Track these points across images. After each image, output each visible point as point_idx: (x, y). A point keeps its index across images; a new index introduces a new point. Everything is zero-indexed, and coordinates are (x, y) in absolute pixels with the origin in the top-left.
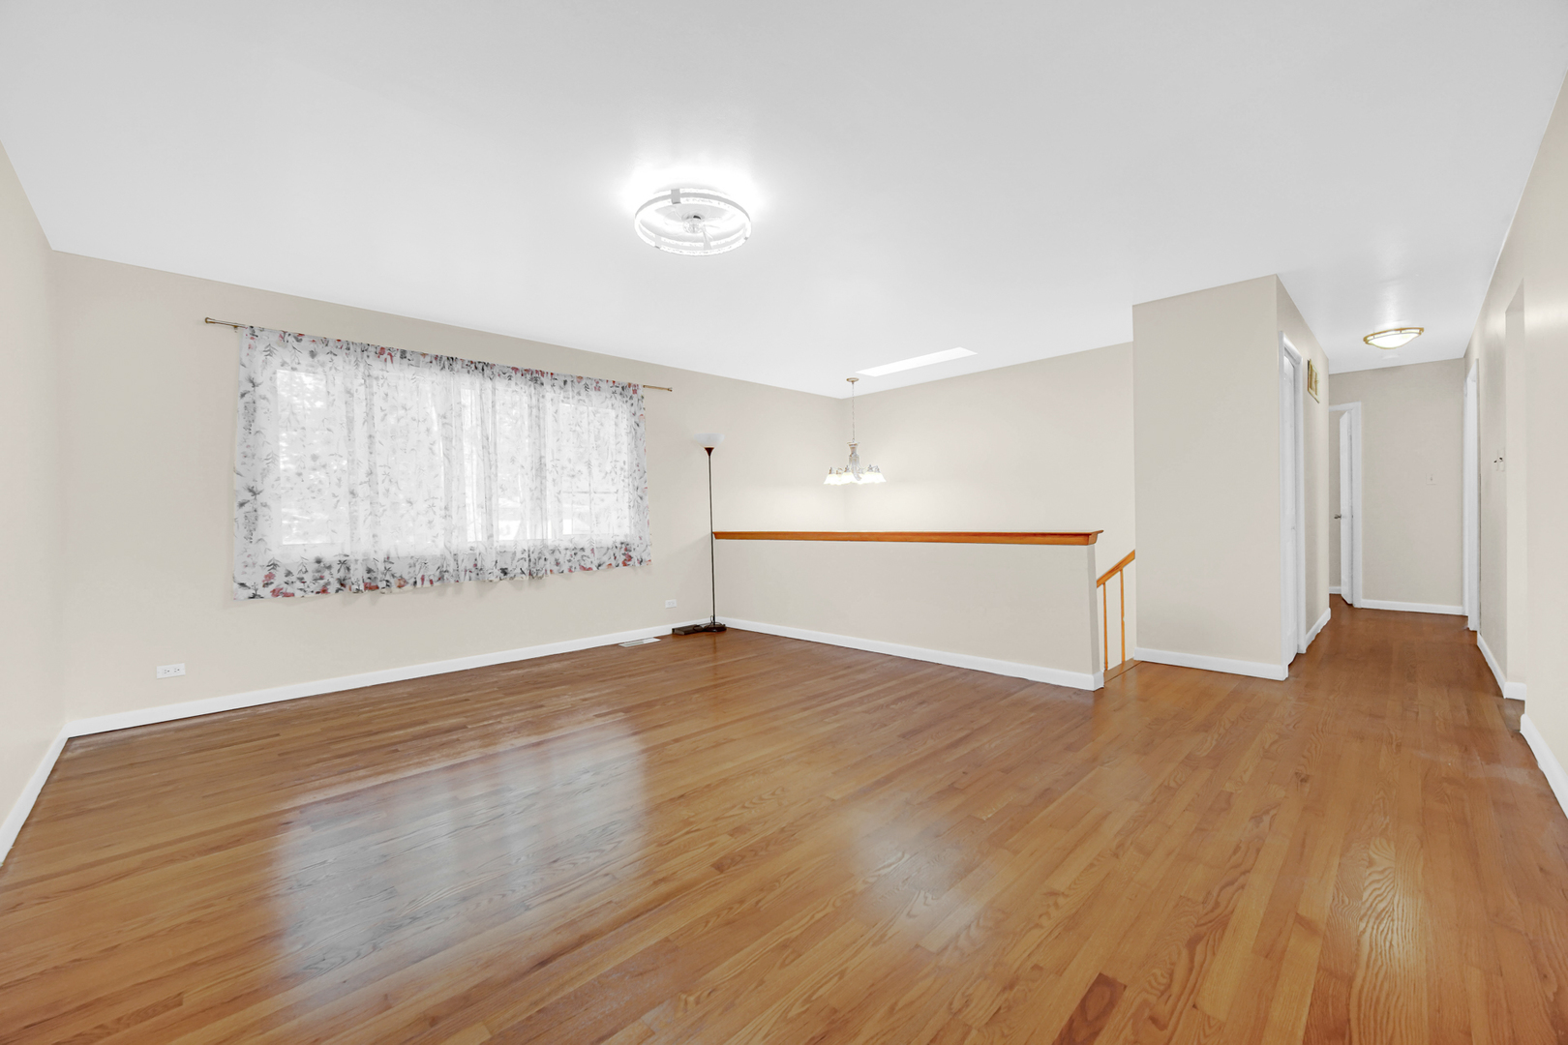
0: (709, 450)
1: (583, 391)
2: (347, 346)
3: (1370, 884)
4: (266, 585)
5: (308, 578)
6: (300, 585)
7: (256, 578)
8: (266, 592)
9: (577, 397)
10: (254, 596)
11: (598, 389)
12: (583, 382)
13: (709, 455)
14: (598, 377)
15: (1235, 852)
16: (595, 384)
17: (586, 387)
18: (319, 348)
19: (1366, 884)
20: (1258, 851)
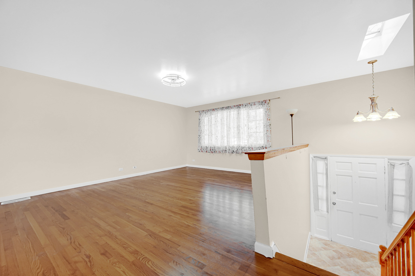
0: (292, 115)
1: (250, 107)
2: (209, 110)
3: (39, 266)
4: (201, 150)
5: (205, 149)
6: (203, 150)
7: (200, 149)
8: (201, 151)
9: (249, 108)
10: (199, 151)
11: (255, 105)
12: (250, 104)
13: (292, 117)
14: (254, 102)
15: (79, 244)
16: (254, 104)
17: (251, 105)
18: (206, 112)
19: (41, 265)
20: (75, 249)
